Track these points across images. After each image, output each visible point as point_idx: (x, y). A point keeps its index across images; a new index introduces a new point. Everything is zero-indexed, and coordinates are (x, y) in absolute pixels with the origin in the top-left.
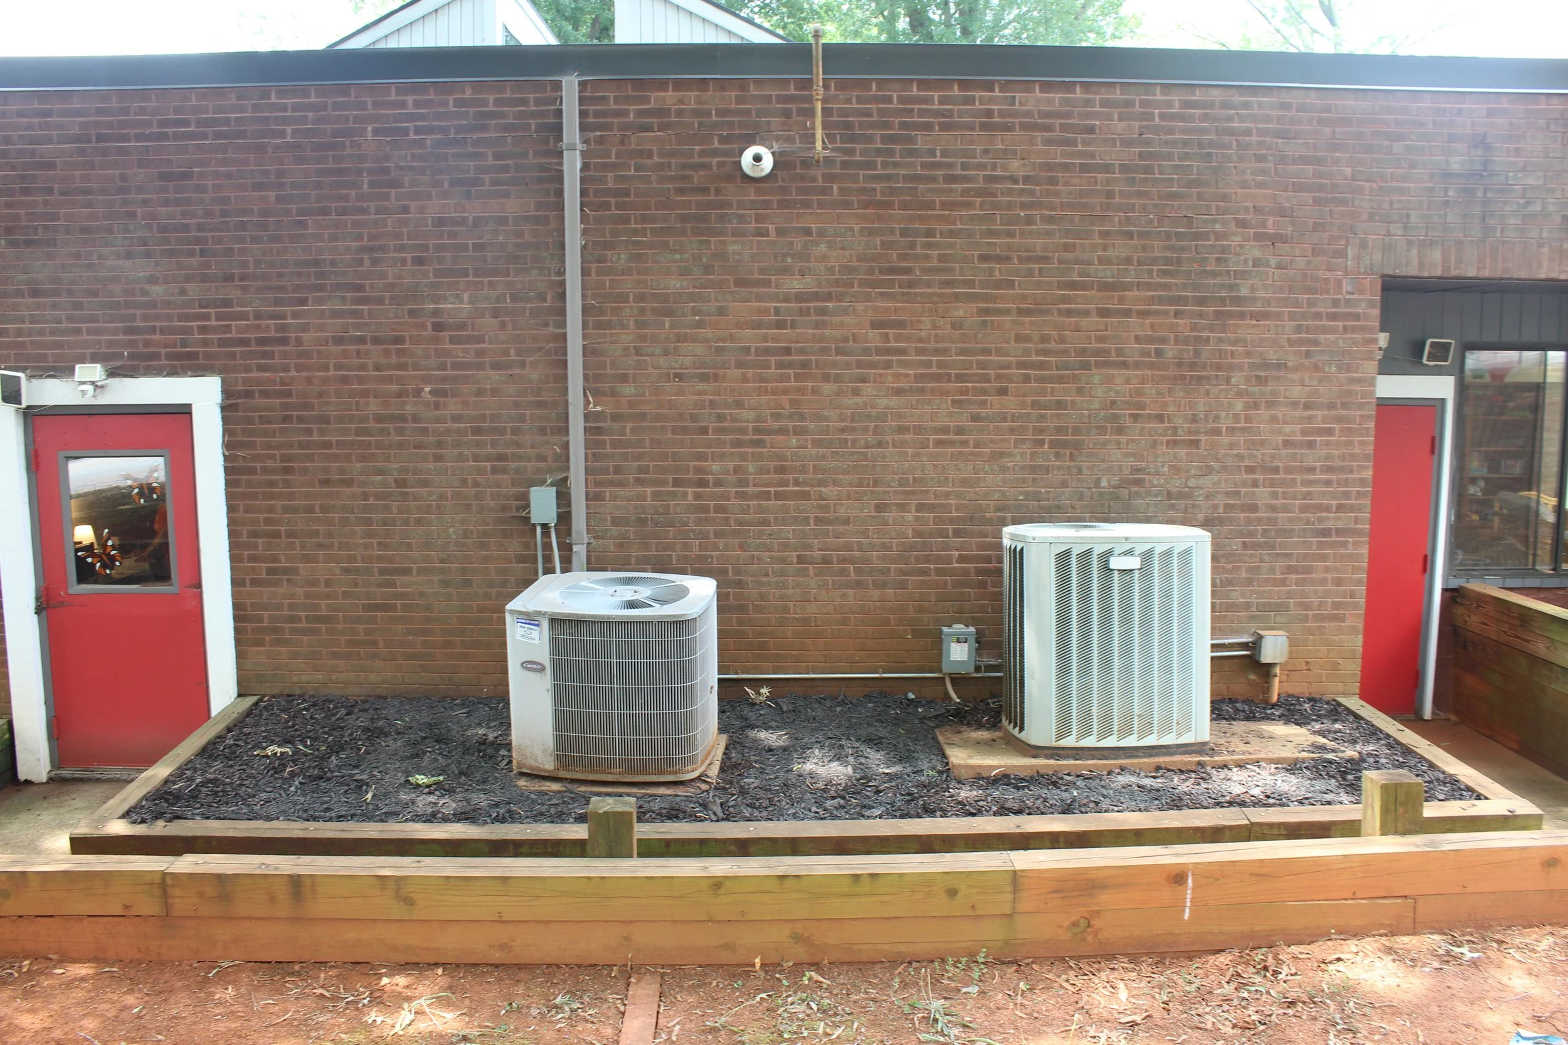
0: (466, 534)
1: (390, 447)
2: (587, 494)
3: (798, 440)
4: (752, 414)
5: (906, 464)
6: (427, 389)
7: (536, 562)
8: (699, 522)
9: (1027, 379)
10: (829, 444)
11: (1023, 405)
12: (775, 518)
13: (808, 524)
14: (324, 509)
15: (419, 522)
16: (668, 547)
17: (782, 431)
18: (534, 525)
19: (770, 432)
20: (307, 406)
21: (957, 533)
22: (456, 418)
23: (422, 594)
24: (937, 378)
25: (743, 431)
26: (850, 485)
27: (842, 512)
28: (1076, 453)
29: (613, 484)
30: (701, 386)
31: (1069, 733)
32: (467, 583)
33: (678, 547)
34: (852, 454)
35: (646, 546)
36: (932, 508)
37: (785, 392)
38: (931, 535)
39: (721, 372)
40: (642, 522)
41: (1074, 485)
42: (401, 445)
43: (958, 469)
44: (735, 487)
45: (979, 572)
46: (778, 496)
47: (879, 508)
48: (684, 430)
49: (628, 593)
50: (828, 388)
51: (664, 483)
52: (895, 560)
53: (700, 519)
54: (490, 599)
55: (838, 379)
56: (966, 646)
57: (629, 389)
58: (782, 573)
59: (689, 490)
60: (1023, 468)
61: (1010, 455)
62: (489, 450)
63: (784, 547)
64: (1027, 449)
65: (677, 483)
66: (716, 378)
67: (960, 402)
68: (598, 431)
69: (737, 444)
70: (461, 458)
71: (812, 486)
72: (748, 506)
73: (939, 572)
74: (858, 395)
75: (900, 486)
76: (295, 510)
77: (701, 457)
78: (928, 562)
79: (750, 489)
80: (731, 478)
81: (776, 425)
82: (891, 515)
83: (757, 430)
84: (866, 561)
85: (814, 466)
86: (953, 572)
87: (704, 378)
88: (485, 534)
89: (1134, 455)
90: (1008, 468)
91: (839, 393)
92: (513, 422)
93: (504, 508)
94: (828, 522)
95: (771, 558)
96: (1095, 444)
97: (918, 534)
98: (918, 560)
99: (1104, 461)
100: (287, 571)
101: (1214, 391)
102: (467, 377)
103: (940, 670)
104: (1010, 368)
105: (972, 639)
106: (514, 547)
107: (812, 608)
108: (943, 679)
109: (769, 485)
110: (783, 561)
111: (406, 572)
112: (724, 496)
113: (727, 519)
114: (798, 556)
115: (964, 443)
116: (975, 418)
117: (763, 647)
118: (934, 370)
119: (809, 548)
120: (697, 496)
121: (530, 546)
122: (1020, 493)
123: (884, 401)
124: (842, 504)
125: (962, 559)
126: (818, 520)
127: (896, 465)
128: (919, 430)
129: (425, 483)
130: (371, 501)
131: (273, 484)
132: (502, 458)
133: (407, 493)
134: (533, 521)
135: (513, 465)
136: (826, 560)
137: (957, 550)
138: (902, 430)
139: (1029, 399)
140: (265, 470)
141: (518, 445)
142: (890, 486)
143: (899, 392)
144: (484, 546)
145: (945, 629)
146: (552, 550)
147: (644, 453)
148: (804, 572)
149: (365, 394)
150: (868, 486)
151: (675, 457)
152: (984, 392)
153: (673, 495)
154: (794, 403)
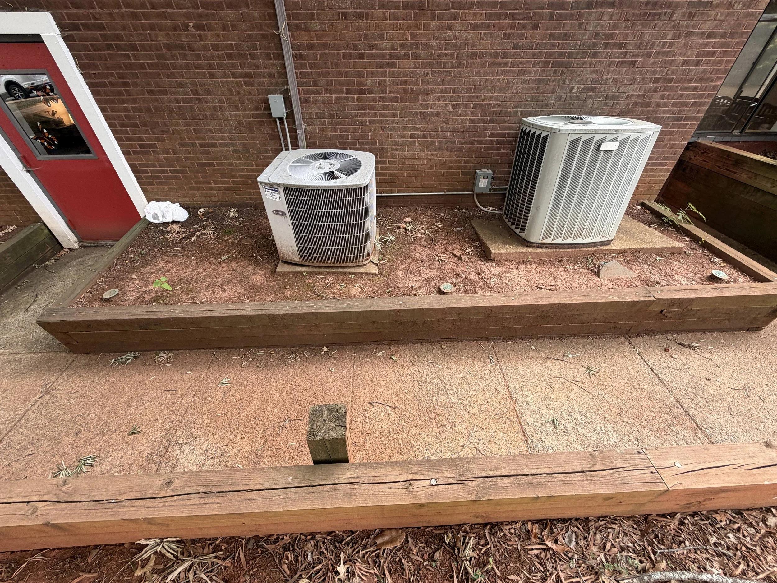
0: (240, 124)
1: (181, 68)
2: (300, 99)
3: (414, 63)
4: (389, 44)
5: (472, 79)
6: (191, 25)
7: (280, 139)
8: (361, 115)
9: (552, 17)
10: (431, 66)
11: (544, 37)
12: (400, 113)
13: (417, 116)
14: (156, 109)
15: (212, 116)
16: (347, 131)
17: (405, 56)
18: (275, 118)
19: (399, 57)
20: (118, 37)
21: (491, 121)
22: (216, 47)
23: (225, 158)
24: (498, 16)
25: (383, 56)
26: (441, 92)
27: (435, 109)
28: (565, 70)
29: (313, 92)
30: (359, 23)
31: (550, 237)
32: (247, 151)
33: (351, 130)
34: (443, 72)
35: (335, 130)
36: (481, 106)
37: (408, 27)
38: (478, 122)
39: (370, 12)
40: (331, 116)
41: (559, 91)
42: (187, 67)
43: (499, 82)
44: (379, 94)
45: (498, 142)
46: (402, 99)
47: (455, 107)
48: (350, 56)
49: (327, 166)
50: (434, 24)
51: (341, 92)
52: (458, 136)
53: (362, 114)
54: (261, 159)
55: (440, 17)
56: (487, 180)
57: (315, 25)
58: (403, 144)
59: (355, 96)
60: (534, 81)
61: (530, 72)
62: (239, 71)
63: (405, 129)
64: (539, 68)
65: (348, 92)
66: (367, 17)
67: (509, 34)
68: (301, 57)
69: (380, 66)
70: (225, 76)
71: (420, 93)
72: (387, 106)
73: (479, 142)
74: (451, 30)
75: (467, 92)
76: (140, 110)
77: (360, 75)
78: (475, 137)
79: (388, 95)
80: (377, 88)
81: (402, 52)
82: (460, 111)
83: (392, 56)
84: (444, 137)
85: (422, 80)
86: (485, 143)
87: (360, 16)
88: (250, 124)
89: (596, 72)
90: (526, 81)
91: (439, 29)
92: (250, 50)
93: (257, 108)
94: (428, 115)
95: (398, 135)
96: (577, 64)
97: (472, 121)
98: (469, 136)
99: (579, 75)
100: (150, 146)
101: (660, 24)
102: (213, 14)
103: (473, 191)
104: (543, 8)
105: (490, 177)
106: (267, 131)
107: (417, 162)
108: (473, 195)
109: (398, 93)
110: (403, 137)
111: (214, 146)
112: (374, 100)
113: (375, 113)
114: (411, 134)
115: (506, 64)
116: (515, 47)
117: (393, 180)
118: (498, 10)
119: (417, 129)
120: (360, 100)
121: (275, 130)
122: (529, 97)
123: (465, 35)
124: (435, 104)
125: (492, 135)
126: (422, 114)
127: (466, 79)
128: (483, 55)
129: (209, 93)
130: (182, 104)
131: (120, 93)
132: (248, 75)
133: (200, 99)
134: (273, 116)
135: (256, 80)
136: (424, 137)
137: (490, 130)
138: (473, 55)
139: (549, 32)
140: (112, 84)
141: (257, 67)
142: (461, 93)
143: (475, 27)
144: (251, 130)
145: (478, 171)
146: (286, 133)
147: (329, 72)
148: (414, 143)
149: (152, 28)
150: (450, 93)
151: (346, 74)
152: (524, 27)
153: (347, 99)
154: (413, 36)
